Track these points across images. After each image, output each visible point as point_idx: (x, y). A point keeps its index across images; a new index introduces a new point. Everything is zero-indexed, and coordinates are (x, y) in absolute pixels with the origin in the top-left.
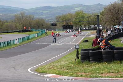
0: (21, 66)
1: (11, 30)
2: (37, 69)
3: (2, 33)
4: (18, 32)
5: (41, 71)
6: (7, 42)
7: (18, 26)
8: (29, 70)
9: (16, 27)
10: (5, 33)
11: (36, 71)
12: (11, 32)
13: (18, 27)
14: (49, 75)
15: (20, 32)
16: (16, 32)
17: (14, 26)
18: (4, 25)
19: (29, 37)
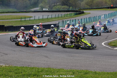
0: (98, 40)
1: (101, 6)
2: (111, 43)
3: (92, 9)
4: (106, 8)
5: (113, 44)
6: (93, 18)
8: (103, 44)
9: (106, 3)
10: (94, 9)
11: (109, 44)
12: (100, 8)
13: (108, 3)
15: (108, 8)
16: (105, 8)
17: (104, 2)
18: (95, 2)
19: (115, 13)
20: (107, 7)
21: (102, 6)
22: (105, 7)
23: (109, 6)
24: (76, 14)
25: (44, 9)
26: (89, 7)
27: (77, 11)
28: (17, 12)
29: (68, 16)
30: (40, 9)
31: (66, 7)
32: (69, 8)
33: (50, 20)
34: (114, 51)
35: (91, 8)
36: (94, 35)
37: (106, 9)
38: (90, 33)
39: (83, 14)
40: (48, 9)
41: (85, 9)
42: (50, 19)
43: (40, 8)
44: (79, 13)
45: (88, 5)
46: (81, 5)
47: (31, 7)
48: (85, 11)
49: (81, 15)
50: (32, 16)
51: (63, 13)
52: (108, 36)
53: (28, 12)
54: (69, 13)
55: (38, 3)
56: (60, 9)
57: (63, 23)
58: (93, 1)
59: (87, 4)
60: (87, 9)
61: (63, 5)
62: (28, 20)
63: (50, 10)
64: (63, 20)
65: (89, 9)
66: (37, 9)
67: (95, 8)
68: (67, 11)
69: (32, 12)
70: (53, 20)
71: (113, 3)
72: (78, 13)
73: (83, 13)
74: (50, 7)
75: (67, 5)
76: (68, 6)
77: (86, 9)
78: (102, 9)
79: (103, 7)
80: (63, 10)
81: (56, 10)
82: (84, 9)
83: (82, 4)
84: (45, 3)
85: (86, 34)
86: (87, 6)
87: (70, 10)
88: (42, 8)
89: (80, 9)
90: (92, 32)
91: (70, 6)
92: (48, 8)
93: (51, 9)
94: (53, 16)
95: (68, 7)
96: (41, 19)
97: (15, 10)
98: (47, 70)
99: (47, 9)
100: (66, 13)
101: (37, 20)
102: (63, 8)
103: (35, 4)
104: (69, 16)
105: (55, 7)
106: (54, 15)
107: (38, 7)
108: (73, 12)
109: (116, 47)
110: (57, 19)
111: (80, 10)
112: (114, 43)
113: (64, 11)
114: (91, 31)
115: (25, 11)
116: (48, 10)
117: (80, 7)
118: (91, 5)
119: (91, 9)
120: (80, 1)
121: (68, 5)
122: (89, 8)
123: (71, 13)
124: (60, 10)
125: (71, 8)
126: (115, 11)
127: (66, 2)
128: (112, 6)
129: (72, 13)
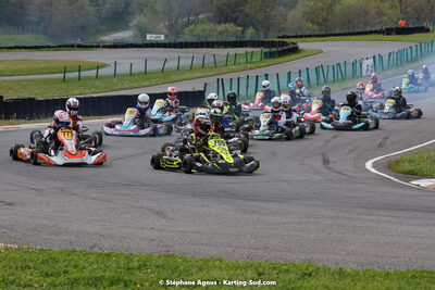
0: (351, 151)
1: (362, 26)
2: (397, 162)
3: (327, 35)
4: (380, 32)
5: (407, 167)
6: (331, 68)
7: (386, 11)
8: (369, 165)
9: (380, 13)
10: (335, 35)
11: (391, 166)
12: (358, 34)
13: (386, 15)
14: (424, 183)
15: (388, 32)
16: (376, 32)
17: (373, 11)
18: (337, 9)
19: (414, 50)
20: (384, 27)
21: (365, 24)
22: (378, 28)
23: (391, 26)
24: (271, 55)
25: (148, 37)
26: (316, 29)
27: (271, 44)
28: (49, 47)
29: (239, 64)
30: (135, 35)
31: (230, 27)
32: (243, 32)
33: (174, 78)
34: (408, 192)
35: (323, 33)
36: (355, 127)
37: (381, 36)
38: (343, 120)
39: (294, 56)
40: (166, 36)
41: (302, 36)
42: (171, 72)
43: (137, 32)
44: (280, 49)
45: (312, 21)
46: (289, 23)
47: (103, 28)
48: (302, 45)
49: (288, 58)
50: (107, 62)
51: (222, 52)
52: (386, 138)
53: (92, 47)
54: (241, 51)
55: (128, 14)
56: (209, 35)
57: (221, 89)
58: (331, 6)
59: (310, 16)
60: (310, 36)
61: (219, 23)
62: (89, 78)
63: (172, 40)
64: (220, 77)
65: (318, 36)
66: (126, 35)
67: (337, 31)
68: (235, 45)
69: (105, 47)
70: (183, 77)
71: (407, 13)
72: (275, 49)
73: (295, 50)
74: (171, 27)
75: (235, 21)
76: (238, 25)
77: (306, 36)
78: (367, 37)
79: (368, 29)
80: (220, 39)
81: (194, 40)
82: (297, 37)
83: (290, 17)
84: (155, 13)
85: (329, 126)
86: (311, 25)
87: (248, 38)
88: (143, 31)
89: (283, 37)
90: (349, 117)
91: (245, 26)
92: (166, 32)
93: (177, 34)
94: (185, 63)
95: (241, 29)
96: (139, 74)
97: (43, 41)
98: (160, 262)
99: (162, 37)
100: (232, 51)
101: (123, 75)
102: (221, 33)
103: (118, 19)
104: (243, 60)
105: (192, 27)
106: (186, 57)
107: (126, 28)
108: (258, 47)
109: (416, 179)
110: (196, 75)
111: (285, 40)
112: (410, 162)
113: (226, 45)
114: (344, 113)
115: (79, 42)
116: (167, 41)
117: (283, 29)
118: (325, 20)
119: (323, 36)
120: (285, 6)
121: (239, 21)
122: (317, 33)
123: (249, 50)
124: (210, 40)
125: (250, 34)
126: (413, 45)
127: (234, 12)
128: (402, 23)
129: (254, 49)
